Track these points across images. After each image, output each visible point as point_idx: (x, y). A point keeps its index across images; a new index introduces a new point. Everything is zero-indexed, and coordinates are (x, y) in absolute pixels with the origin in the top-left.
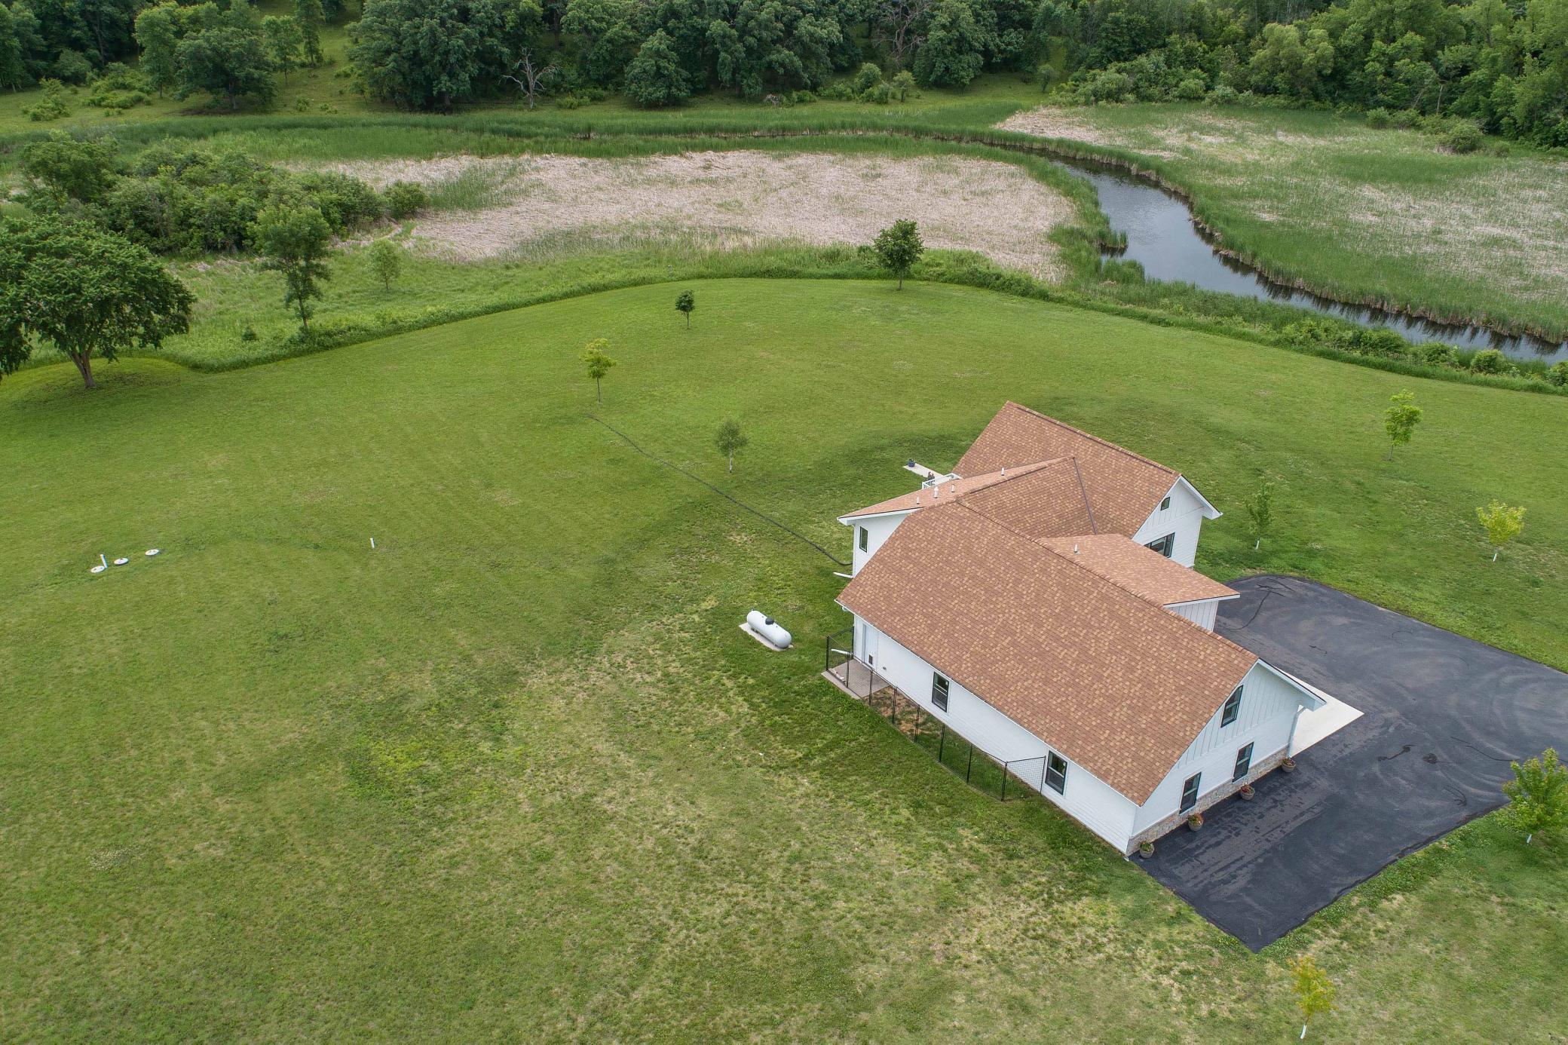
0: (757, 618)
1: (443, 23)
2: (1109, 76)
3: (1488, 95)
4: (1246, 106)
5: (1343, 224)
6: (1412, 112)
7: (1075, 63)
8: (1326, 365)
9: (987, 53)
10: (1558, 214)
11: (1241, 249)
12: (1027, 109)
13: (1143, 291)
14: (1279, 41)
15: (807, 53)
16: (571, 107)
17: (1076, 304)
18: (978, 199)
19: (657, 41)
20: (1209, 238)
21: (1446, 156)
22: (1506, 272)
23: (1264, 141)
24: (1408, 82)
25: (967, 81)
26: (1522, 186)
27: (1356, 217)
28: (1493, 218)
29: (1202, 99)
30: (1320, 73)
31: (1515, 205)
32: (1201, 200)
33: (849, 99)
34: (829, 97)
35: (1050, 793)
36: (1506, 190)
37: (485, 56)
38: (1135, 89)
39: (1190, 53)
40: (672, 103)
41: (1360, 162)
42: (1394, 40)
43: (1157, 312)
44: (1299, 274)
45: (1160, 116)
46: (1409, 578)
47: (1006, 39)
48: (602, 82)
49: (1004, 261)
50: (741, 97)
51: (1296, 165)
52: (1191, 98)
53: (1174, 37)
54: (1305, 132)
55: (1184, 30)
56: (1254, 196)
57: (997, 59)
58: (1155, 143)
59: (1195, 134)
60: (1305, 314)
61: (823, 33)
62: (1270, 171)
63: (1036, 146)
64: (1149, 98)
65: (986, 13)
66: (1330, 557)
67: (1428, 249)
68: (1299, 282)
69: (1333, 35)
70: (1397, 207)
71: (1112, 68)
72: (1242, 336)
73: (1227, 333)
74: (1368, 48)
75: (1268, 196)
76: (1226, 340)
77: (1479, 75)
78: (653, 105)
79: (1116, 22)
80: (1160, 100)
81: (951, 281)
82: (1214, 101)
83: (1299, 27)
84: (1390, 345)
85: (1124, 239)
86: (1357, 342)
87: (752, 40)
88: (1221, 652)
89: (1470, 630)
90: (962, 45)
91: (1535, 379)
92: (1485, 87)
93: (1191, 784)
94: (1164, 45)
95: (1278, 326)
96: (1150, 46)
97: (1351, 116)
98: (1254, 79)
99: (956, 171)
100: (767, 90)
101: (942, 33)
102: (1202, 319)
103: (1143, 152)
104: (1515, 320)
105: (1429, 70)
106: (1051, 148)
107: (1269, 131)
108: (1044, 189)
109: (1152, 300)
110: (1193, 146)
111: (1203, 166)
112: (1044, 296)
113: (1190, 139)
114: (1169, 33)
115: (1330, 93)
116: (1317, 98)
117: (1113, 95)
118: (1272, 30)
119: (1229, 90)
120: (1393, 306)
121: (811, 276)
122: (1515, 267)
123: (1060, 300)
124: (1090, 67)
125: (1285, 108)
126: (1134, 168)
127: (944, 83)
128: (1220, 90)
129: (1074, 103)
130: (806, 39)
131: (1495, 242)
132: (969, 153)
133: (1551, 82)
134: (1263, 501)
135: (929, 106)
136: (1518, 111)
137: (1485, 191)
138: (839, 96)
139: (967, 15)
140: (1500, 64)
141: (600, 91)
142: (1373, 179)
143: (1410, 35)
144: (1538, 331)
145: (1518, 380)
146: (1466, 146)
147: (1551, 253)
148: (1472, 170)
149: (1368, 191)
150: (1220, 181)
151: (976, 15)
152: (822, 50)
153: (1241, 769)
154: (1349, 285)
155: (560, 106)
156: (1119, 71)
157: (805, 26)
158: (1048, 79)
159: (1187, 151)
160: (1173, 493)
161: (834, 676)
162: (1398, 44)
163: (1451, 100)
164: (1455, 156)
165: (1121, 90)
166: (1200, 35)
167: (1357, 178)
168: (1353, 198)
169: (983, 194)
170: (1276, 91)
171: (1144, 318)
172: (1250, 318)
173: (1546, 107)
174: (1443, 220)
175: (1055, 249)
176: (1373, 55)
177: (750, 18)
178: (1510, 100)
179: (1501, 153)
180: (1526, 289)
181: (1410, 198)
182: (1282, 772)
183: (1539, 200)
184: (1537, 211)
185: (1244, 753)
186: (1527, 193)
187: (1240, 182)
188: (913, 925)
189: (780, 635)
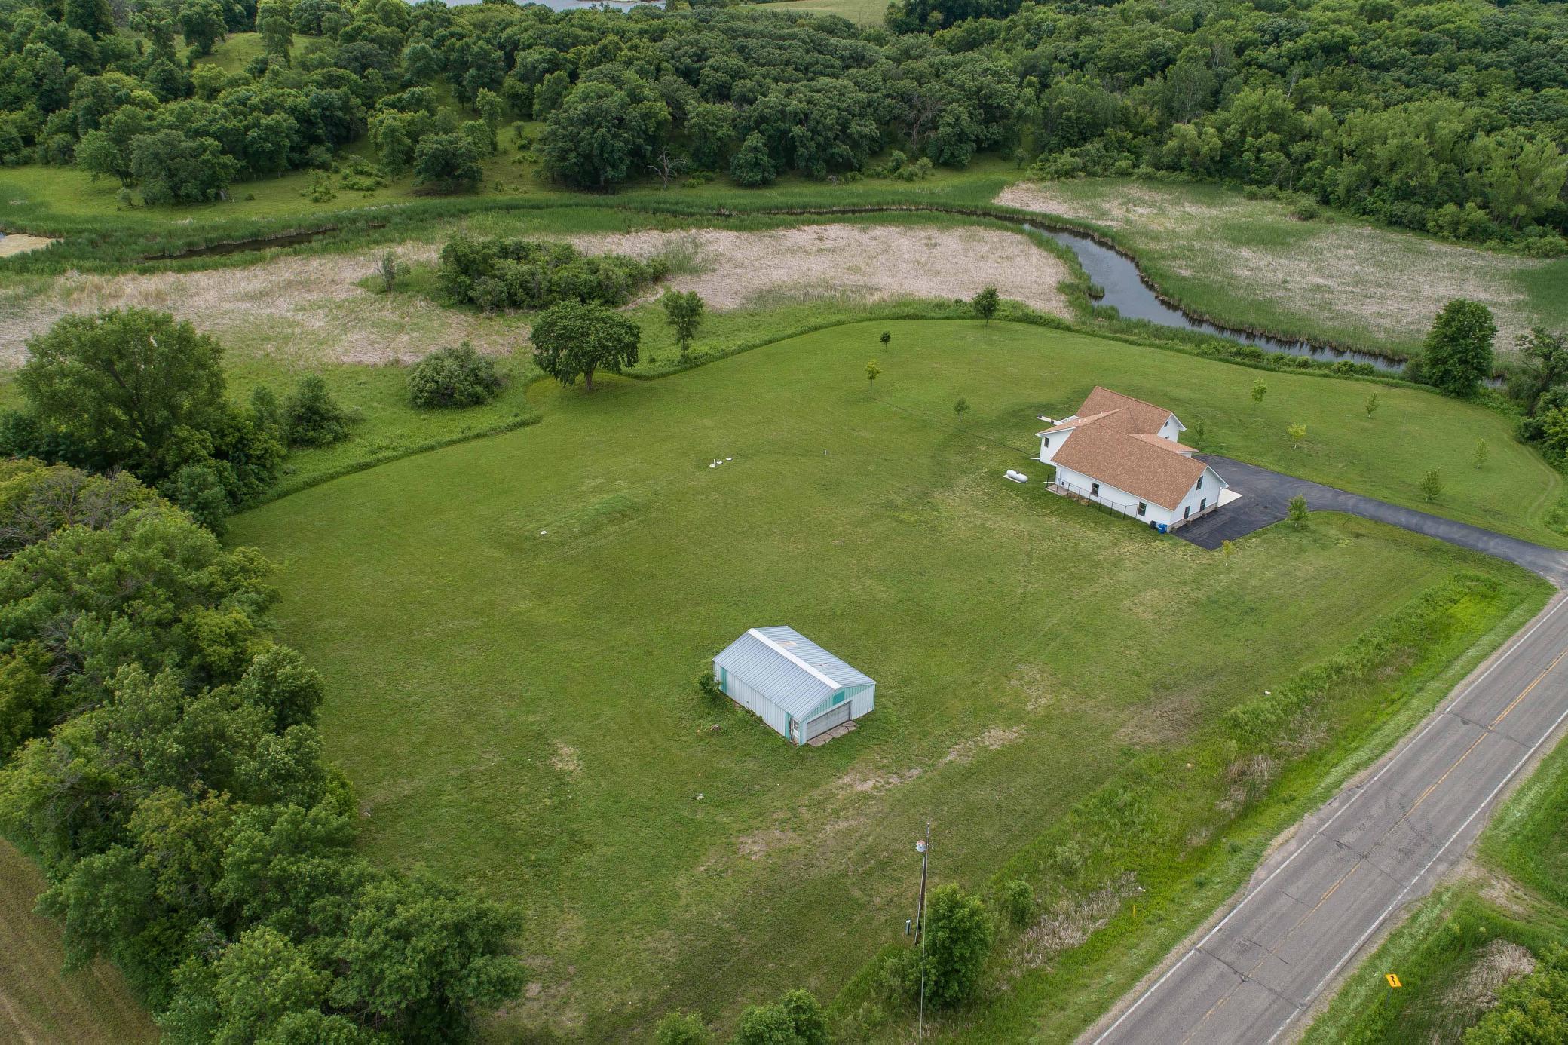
0: (1011, 472)
1: (609, 132)
2: (1065, 159)
3: (1321, 178)
4: (1162, 181)
5: (1230, 277)
6: (1273, 188)
7: (1040, 149)
8: (1224, 366)
9: (978, 141)
10: (1357, 268)
11: (1172, 296)
12: (1013, 185)
13: (1123, 325)
14: (1184, 137)
15: (855, 145)
16: (693, 187)
17: (1087, 333)
18: (1005, 263)
19: (754, 139)
20: (1151, 287)
21: (1294, 222)
22: (1321, 308)
23: (1175, 211)
24: (1270, 166)
25: (966, 162)
26: (1339, 247)
27: (1238, 272)
28: (1319, 271)
29: (1131, 174)
30: (1212, 158)
31: (1333, 262)
32: (1144, 262)
33: (885, 177)
34: (871, 176)
35: (1140, 517)
36: (1330, 250)
37: (636, 152)
38: (1084, 169)
39: (1121, 141)
40: (765, 183)
41: (1239, 228)
42: (1260, 136)
43: (1132, 338)
44: (1206, 312)
45: (1104, 190)
46: (1260, 454)
47: (991, 130)
48: (711, 167)
49: (1038, 306)
50: (810, 176)
51: (1199, 232)
52: (1124, 174)
53: (1109, 130)
54: (1203, 202)
55: (1116, 123)
56: (1175, 257)
57: (985, 145)
58: (1104, 214)
59: (1130, 206)
60: (1212, 337)
61: (866, 131)
62: (1183, 238)
63: (1028, 217)
64: (1095, 175)
65: (976, 113)
66: (1229, 448)
67: (1279, 294)
68: (1207, 317)
69: (1220, 131)
70: (1263, 263)
71: (1067, 151)
72: (1180, 351)
73: (1172, 349)
74: (1243, 141)
75: (1183, 257)
76: (1172, 353)
77: (1315, 163)
78: (751, 185)
79: (1069, 119)
80: (1102, 175)
81: (1014, 320)
82: (1140, 177)
83: (1196, 124)
84: (1256, 355)
85: (1103, 290)
86: (1238, 353)
87: (821, 139)
88: (1196, 464)
89: (1283, 471)
90: (962, 137)
91: (1325, 371)
92: (1320, 173)
93: (1187, 509)
94: (1102, 135)
95: (1199, 345)
96: (1093, 135)
97: (1233, 188)
98: (1166, 160)
99: (982, 240)
100: (830, 171)
101: (949, 130)
102: (1157, 342)
103: (1100, 223)
104: (1323, 338)
105: (1283, 157)
106: (1039, 219)
107: (1179, 202)
108: (1044, 254)
109: (1128, 331)
110: (1131, 216)
111: (1139, 233)
112: (1068, 329)
113: (1128, 210)
114: (1106, 126)
115: (1218, 171)
116: (1210, 175)
117: (1070, 174)
118: (1178, 129)
119: (1150, 170)
120: (1258, 331)
121: (932, 318)
122: (1326, 305)
123: (1078, 331)
124: (1051, 151)
125: (1188, 182)
126: (1096, 235)
127: (949, 163)
128: (1144, 169)
129: (1043, 179)
130: (856, 136)
131: (1318, 288)
132: (988, 226)
133: (1361, 171)
134: (1201, 425)
135: (943, 184)
136: (1341, 190)
137: (1317, 252)
138: (878, 175)
139: (965, 116)
140: (1329, 157)
141: (710, 174)
142: (1247, 242)
143: (1270, 134)
144: (1334, 344)
145: (1317, 371)
146: (1308, 216)
147: (1349, 295)
148: (1311, 233)
149: (1245, 252)
150: (1153, 246)
151: (971, 114)
152: (865, 143)
153: (1202, 508)
154: (1235, 319)
155: (684, 186)
156: (1073, 155)
157: (854, 127)
158: (1021, 159)
159: (1128, 222)
160: (1169, 421)
161: (1052, 489)
162: (1262, 140)
163: (1299, 179)
164: (1299, 223)
165: (1075, 169)
166: (1128, 126)
167: (1237, 242)
168: (1235, 258)
169: (1008, 258)
170: (1182, 169)
171: (1126, 341)
172: (1183, 341)
173: (1358, 189)
174: (1289, 274)
175: (1063, 297)
176: (1247, 146)
177: (818, 122)
178: (1335, 183)
179: (1329, 220)
180: (1332, 319)
181: (1270, 257)
182: (1216, 511)
183: (1347, 257)
184: (1345, 266)
185: (1203, 501)
186: (1342, 252)
187: (1165, 246)
188: (1106, 548)
189: (1023, 477)
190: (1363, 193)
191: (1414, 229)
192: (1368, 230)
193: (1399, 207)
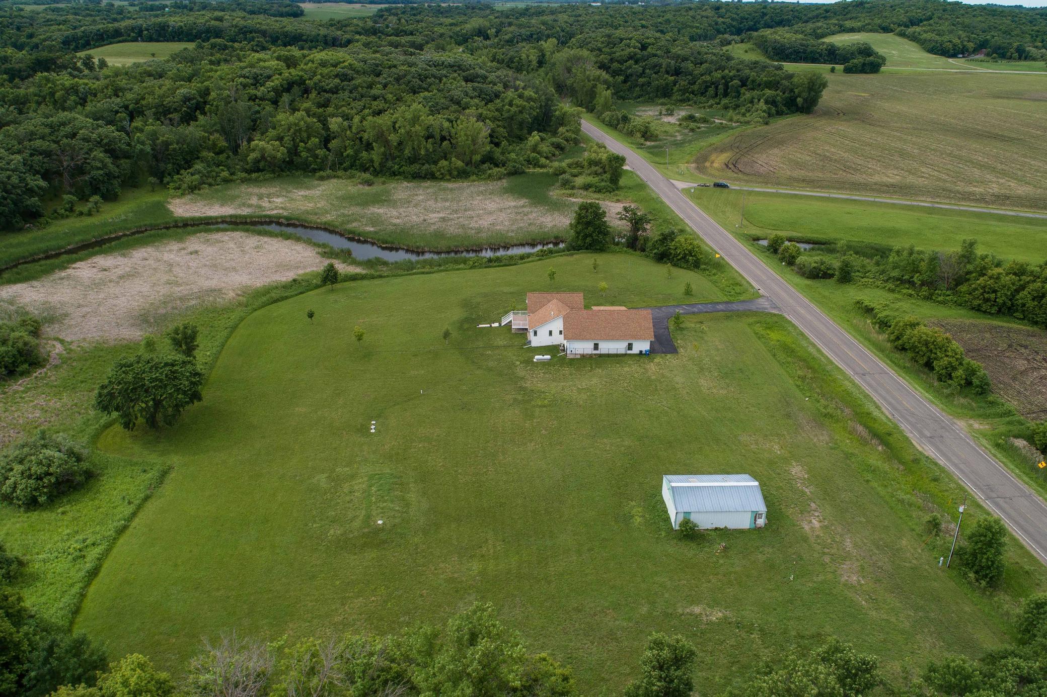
6: (329, 171)
8: (492, 270)
10: (440, 204)
14: (263, 149)
17: (394, 276)
23: (296, 196)
25: (119, 193)
27: (393, 221)
28: (428, 211)
29: (233, 180)
31: (424, 204)
33: (67, 217)
34: (57, 218)
35: (631, 352)
38: (204, 182)
41: (349, 198)
42: (306, 141)
43: (424, 270)
51: (332, 205)
54: (301, 188)
56: (349, 222)
58: (261, 207)
61: (40, 183)
62: (330, 210)
64: (212, 185)
67: (433, 227)
69: (281, 142)
70: (395, 213)
72: (459, 269)
73: (453, 270)
74: (297, 146)
75: (352, 221)
79: (174, 150)
86: (491, 261)
100: (25, 221)
103: (269, 213)
104: (488, 242)
105: (327, 152)
107: (289, 191)
108: (274, 239)
111: (303, 214)
115: (286, 167)
120: (455, 249)
121: (292, 296)
127: (106, 197)
128: (241, 175)
130: (36, 189)
135: (120, 212)
137: (408, 201)
142: (367, 204)
146: (372, 183)
149: (376, 210)
156: (192, 174)
157: (31, 183)
158: (154, 184)
159: (283, 208)
162: (310, 144)
166: (209, 149)
167: (362, 205)
170: (263, 171)
173: (385, 162)
176: (301, 149)
179: (384, 183)
184: (433, 204)
189: (548, 357)
190: (390, 164)
191: (428, 179)
192: (405, 184)
193: (415, 168)
